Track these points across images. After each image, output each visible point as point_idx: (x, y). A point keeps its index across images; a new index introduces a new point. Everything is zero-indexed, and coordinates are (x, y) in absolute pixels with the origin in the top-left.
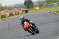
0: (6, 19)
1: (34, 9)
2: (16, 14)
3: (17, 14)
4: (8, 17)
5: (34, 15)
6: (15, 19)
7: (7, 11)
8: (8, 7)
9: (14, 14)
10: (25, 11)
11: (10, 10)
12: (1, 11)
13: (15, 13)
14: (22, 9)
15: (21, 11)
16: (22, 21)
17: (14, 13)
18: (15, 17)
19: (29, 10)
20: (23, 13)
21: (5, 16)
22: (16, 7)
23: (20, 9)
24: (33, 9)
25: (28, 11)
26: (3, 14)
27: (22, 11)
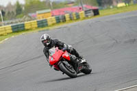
0: (47, 30)
1: (114, 7)
2: (71, 19)
3: (75, 18)
4: (53, 24)
5: (112, 21)
6: (69, 29)
7: (50, 10)
8: (53, 3)
9: (67, 19)
10: (92, 11)
11: (57, 10)
12: (37, 12)
13: (70, 15)
14: (84, 6)
15: (83, 12)
16: (45, 45)
17: (67, 16)
18: (68, 24)
19: (101, 9)
20: (87, 16)
21: (46, 22)
22: (73, 3)
23: (81, 7)
24: (111, 7)
25: (100, 12)
26: (41, 19)
27: (86, 12)
